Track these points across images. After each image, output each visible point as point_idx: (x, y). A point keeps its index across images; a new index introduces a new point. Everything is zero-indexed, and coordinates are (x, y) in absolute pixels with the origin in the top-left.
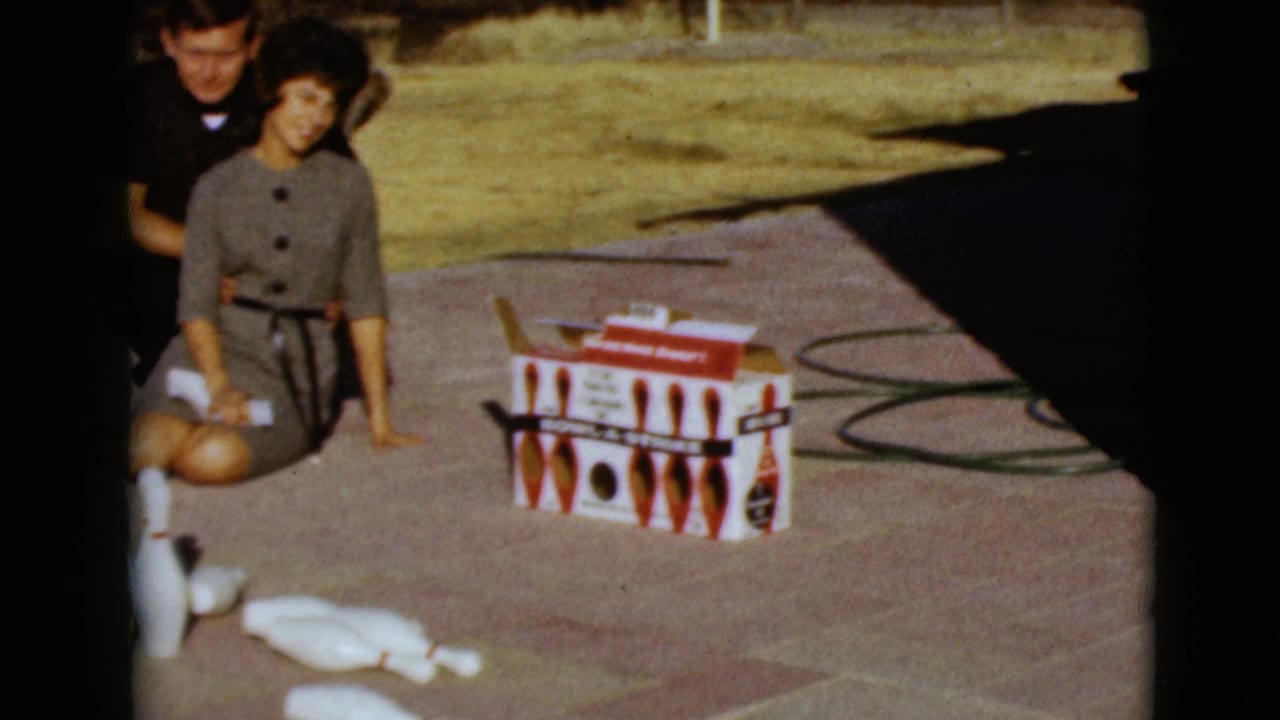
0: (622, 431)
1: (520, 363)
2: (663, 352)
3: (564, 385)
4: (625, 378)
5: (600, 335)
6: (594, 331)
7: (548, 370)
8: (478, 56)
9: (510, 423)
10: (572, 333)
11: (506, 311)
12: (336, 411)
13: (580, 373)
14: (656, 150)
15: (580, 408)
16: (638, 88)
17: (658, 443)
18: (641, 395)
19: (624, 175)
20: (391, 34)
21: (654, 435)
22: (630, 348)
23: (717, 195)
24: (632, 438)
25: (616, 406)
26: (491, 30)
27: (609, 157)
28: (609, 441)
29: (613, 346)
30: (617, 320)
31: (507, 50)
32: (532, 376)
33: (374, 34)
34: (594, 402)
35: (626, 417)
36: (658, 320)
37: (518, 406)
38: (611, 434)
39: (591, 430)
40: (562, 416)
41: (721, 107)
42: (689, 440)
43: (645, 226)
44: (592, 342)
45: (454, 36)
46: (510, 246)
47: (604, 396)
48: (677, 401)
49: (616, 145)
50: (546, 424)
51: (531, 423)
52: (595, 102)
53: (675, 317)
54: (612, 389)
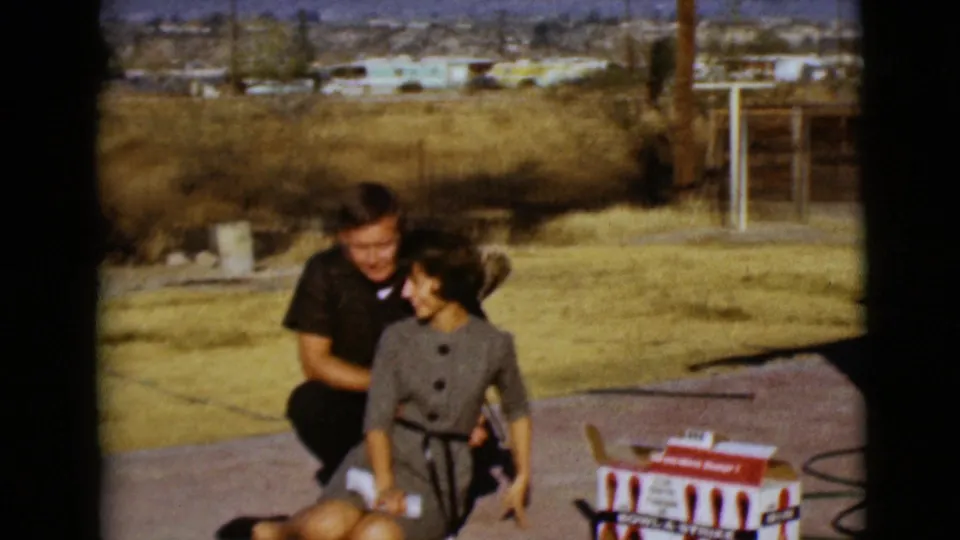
0: (677, 523)
1: (603, 473)
2: (709, 466)
3: (635, 489)
4: (680, 484)
5: (663, 453)
6: (659, 450)
7: (624, 478)
8: (569, 240)
9: (595, 517)
10: (642, 451)
11: (594, 433)
12: (469, 506)
13: (648, 481)
14: (700, 312)
15: (646, 506)
16: (689, 265)
17: (702, 532)
18: (692, 497)
19: (678, 330)
20: (508, 222)
21: (700, 526)
22: (685, 462)
23: (744, 345)
24: (684, 528)
25: (674, 505)
26: (578, 221)
27: (669, 317)
28: (667, 530)
29: (672, 461)
30: (674, 442)
31: (589, 236)
32: (612, 483)
33: (495, 223)
34: (657, 502)
35: (680, 512)
36: (706, 443)
37: (602, 504)
38: (669, 525)
39: (655, 523)
40: (634, 511)
41: (747, 279)
42: (725, 531)
43: (694, 368)
44: (657, 458)
45: (553, 225)
46: (595, 385)
47: (665, 497)
48: (718, 502)
49: (673, 308)
50: (621, 518)
51: (611, 517)
52: (656, 275)
53: (718, 439)
54: (671, 492)
